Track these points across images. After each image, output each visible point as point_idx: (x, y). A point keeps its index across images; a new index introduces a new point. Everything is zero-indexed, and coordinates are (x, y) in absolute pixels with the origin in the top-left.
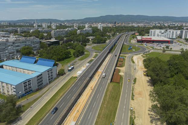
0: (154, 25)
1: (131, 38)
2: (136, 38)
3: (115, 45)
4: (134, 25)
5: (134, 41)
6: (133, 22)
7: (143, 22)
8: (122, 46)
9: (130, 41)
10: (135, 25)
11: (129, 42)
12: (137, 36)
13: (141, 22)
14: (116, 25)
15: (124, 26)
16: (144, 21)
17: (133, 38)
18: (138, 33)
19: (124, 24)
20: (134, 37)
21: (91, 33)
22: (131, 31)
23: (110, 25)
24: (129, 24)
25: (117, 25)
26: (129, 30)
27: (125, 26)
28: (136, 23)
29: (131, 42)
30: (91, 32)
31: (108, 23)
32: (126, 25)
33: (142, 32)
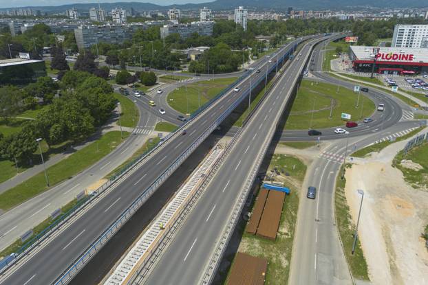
0: (392, 16)
1: (332, 53)
2: (350, 52)
3: (272, 73)
4: (338, 17)
5: (340, 66)
6: (334, 9)
7: (361, 9)
8: (291, 88)
9: (327, 66)
10: (342, 16)
11: (324, 68)
12: (352, 47)
13: (356, 10)
14: (289, 17)
15: (311, 18)
16: (363, 7)
17: (339, 51)
18: (354, 36)
19: (311, 14)
20: (341, 48)
21: (209, 35)
22: (331, 29)
23: (275, 16)
24: (325, 13)
25: (293, 17)
26: (325, 29)
27: (313, 18)
28: (342, 11)
29: (329, 68)
30: (208, 32)
31: (273, 13)
32: (318, 15)
33: (367, 33)
